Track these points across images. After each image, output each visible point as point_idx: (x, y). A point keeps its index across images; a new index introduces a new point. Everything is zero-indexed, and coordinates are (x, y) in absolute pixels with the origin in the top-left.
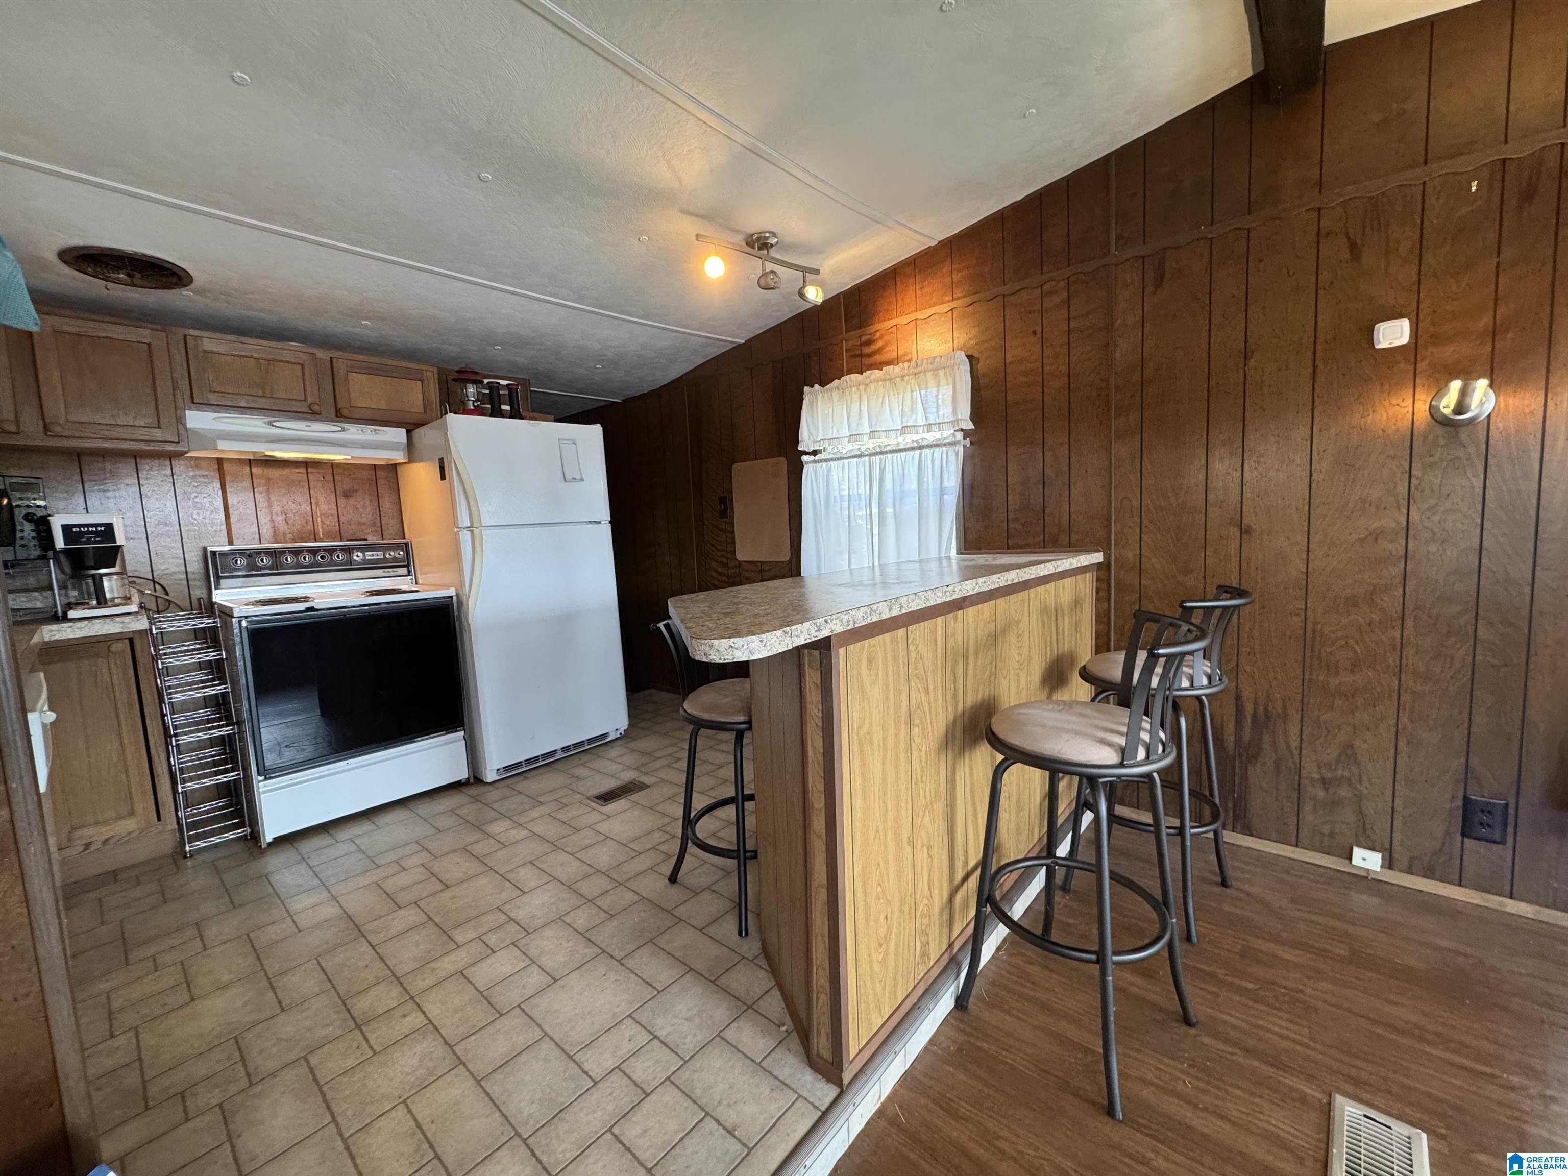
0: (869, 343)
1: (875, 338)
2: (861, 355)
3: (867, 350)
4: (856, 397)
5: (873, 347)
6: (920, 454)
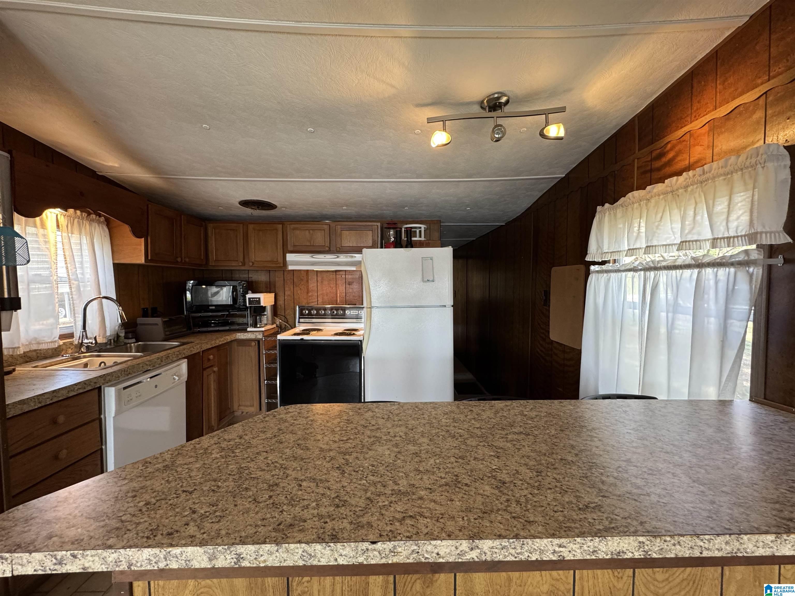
0: (660, 156)
1: (665, 150)
2: (651, 171)
3: (657, 164)
4: (637, 213)
5: (664, 160)
6: (699, 273)
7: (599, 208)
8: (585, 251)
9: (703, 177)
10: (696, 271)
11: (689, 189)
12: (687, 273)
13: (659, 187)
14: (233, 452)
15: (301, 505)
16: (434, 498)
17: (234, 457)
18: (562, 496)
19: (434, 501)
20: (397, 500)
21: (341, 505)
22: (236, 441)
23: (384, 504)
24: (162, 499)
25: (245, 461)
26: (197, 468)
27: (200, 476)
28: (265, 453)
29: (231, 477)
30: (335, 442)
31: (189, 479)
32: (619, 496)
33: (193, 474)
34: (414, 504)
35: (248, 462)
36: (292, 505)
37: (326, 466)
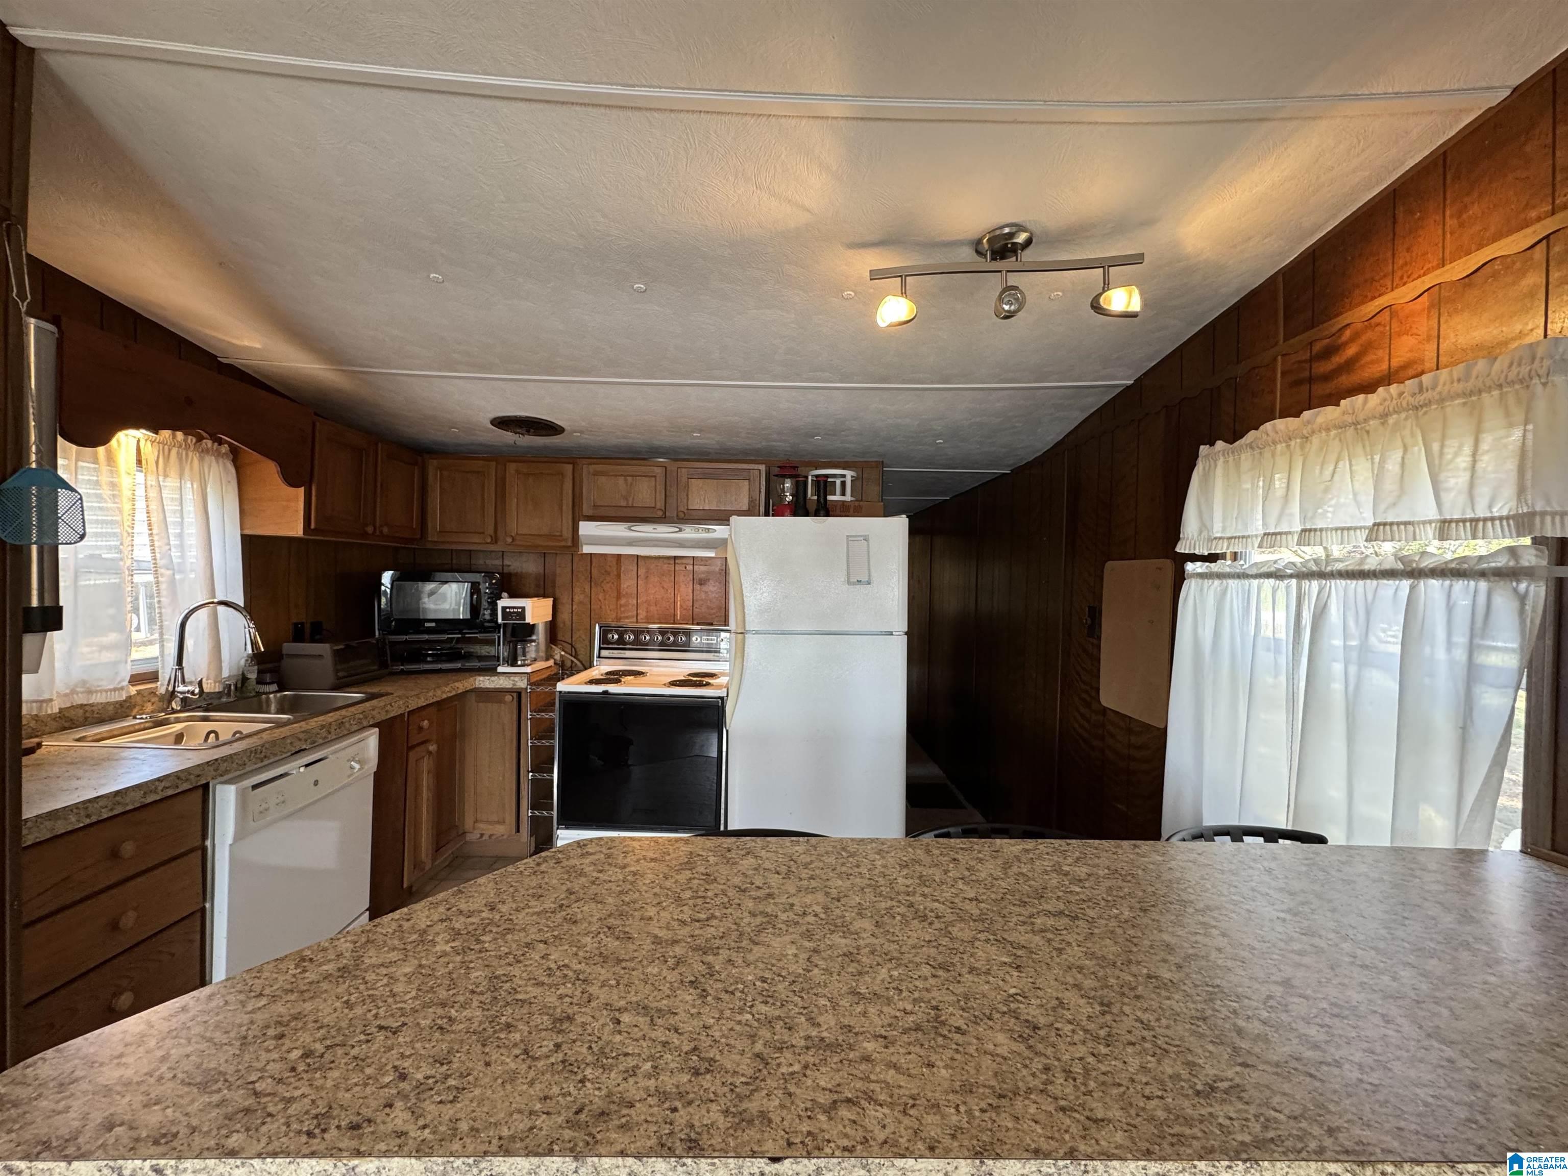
0: (1329, 352)
1: (1340, 341)
2: (1311, 380)
3: (1323, 368)
4: (1282, 462)
5: (1338, 360)
6: (1412, 588)
7: (1204, 449)
8: (1174, 533)
9: (1421, 398)
10: (1406, 584)
11: (1391, 421)
12: (1389, 585)
13: (1329, 413)
14: (478, 941)
15: (621, 1068)
16: (894, 1059)
17: (480, 952)
18: (1159, 1062)
19: (895, 1066)
20: (817, 1061)
21: (702, 1070)
22: (484, 915)
23: (791, 1070)
24: (337, 1045)
25: (503, 962)
26: (406, 975)
27: (414, 993)
28: (542, 945)
29: (476, 997)
30: (683, 923)
31: (390, 1000)
32: (1277, 1065)
33: (399, 988)
34: (855, 1072)
35: (511, 965)
36: (603, 1067)
37: (669, 978)
